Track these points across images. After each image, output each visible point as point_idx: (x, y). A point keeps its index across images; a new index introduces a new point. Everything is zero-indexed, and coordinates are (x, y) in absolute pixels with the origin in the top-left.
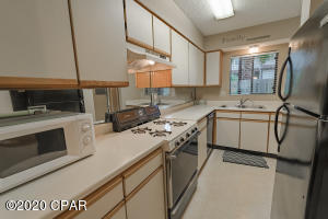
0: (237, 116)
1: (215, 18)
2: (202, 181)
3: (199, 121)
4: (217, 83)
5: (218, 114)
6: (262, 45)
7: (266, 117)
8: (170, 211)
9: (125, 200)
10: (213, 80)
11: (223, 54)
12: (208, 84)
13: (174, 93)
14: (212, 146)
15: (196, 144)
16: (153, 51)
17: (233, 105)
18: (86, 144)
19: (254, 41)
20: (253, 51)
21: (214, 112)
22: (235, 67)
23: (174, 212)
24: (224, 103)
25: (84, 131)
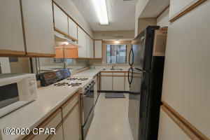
0: (111, 74)
1: (99, 24)
2: (96, 110)
3: (94, 77)
4: (101, 57)
5: (102, 74)
6: (121, 40)
7: (123, 74)
8: (82, 127)
9: (62, 121)
10: (98, 55)
11: (103, 42)
12: (96, 57)
13: (75, 62)
14: (99, 91)
15: (93, 91)
16: (69, 37)
17: (108, 69)
18: (32, 93)
19: (117, 38)
20: (117, 42)
21: (100, 73)
22: (109, 49)
23: (84, 128)
24: (104, 67)
25: (31, 84)
